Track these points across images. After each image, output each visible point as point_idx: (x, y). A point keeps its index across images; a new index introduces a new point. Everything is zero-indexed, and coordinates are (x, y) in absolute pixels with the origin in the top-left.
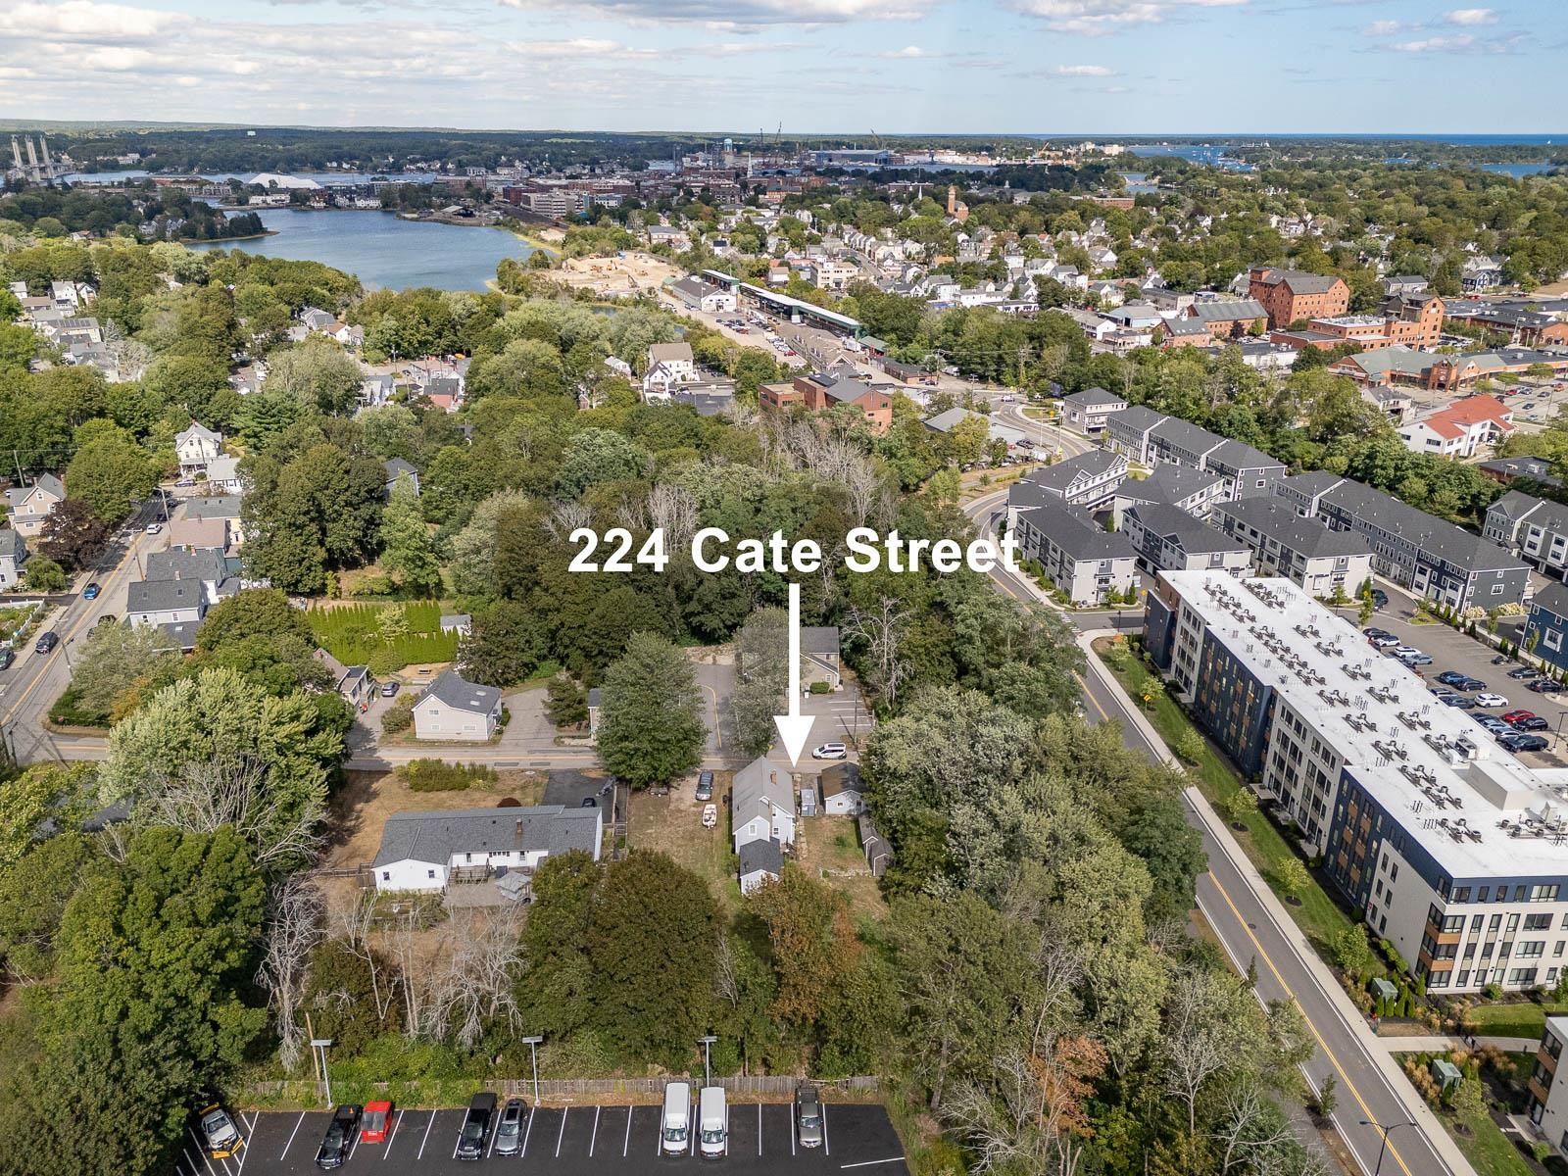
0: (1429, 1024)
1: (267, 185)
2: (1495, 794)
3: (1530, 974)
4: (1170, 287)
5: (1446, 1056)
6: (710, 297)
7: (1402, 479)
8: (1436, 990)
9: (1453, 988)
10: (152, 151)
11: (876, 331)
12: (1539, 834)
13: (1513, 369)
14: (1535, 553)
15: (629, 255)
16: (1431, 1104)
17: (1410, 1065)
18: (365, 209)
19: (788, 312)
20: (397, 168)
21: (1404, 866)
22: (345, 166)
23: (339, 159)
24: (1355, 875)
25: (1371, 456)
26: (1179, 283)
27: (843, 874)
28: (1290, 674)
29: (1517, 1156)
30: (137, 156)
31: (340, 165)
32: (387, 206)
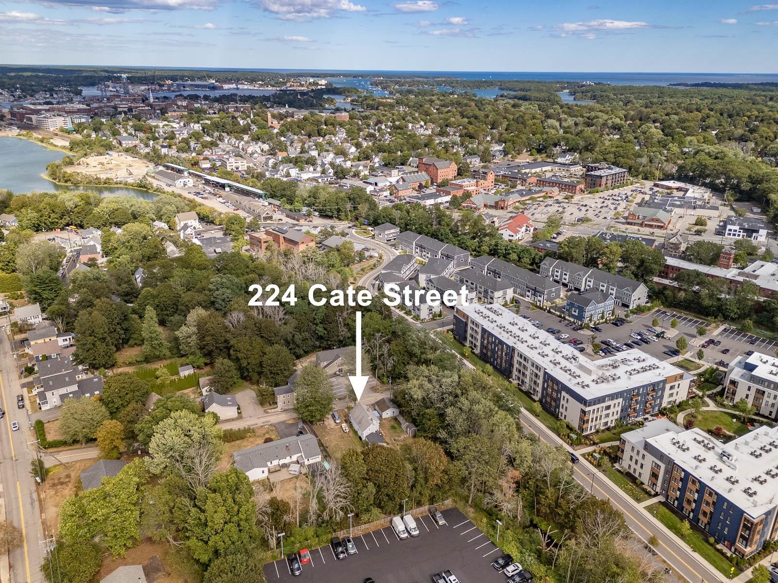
0: (586, 444)
2: (588, 372)
3: (606, 423)
4: (386, 165)
5: (595, 451)
6: (180, 180)
7: (509, 254)
8: (585, 434)
9: (589, 432)
12: (603, 382)
13: (524, 199)
14: (558, 279)
15: (113, 154)
16: (595, 466)
17: (587, 457)
19: (223, 186)
21: (570, 398)
24: (553, 404)
25: (496, 245)
26: (389, 164)
27: (400, 438)
28: (515, 340)
29: (619, 474)
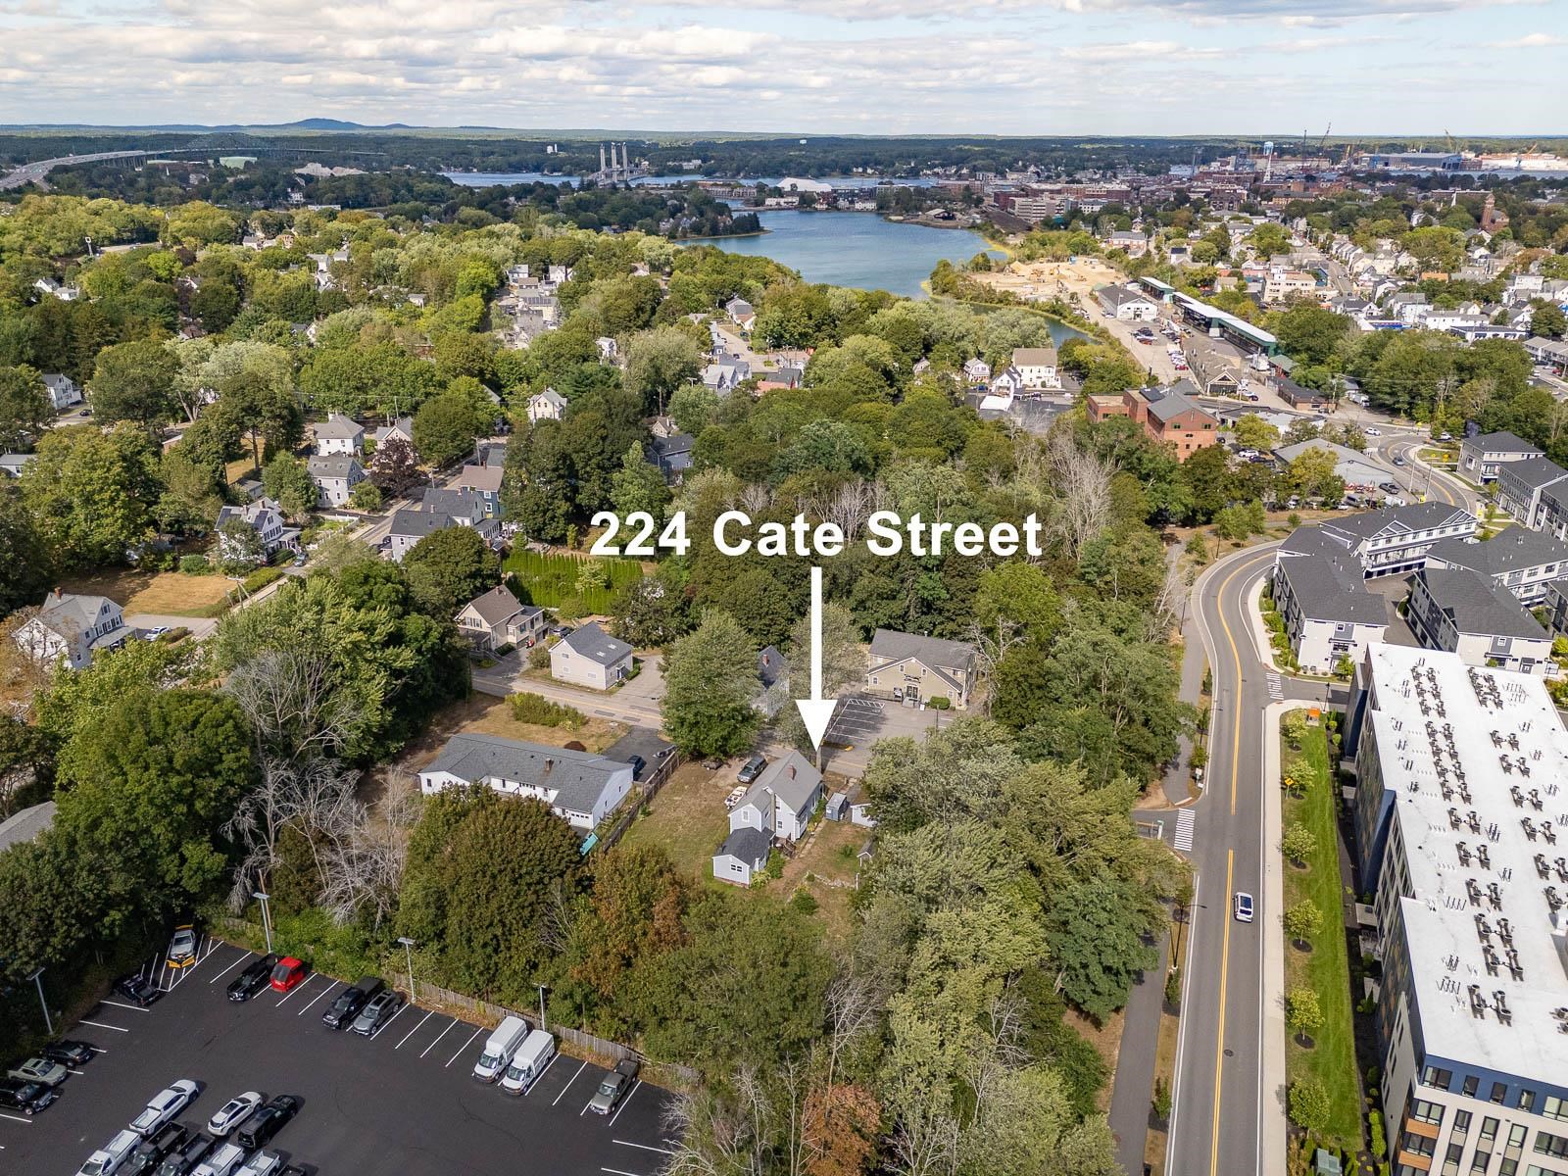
1: (788, 188)
6: (1128, 305)
10: (712, 158)
11: (1290, 350)
15: (1080, 260)
18: (861, 211)
19: (1207, 324)
20: (914, 173)
21: (1407, 1029)
22: (869, 171)
23: (865, 165)
24: (1386, 1032)
27: (828, 882)
30: (699, 162)
31: (865, 171)
32: (882, 209)
